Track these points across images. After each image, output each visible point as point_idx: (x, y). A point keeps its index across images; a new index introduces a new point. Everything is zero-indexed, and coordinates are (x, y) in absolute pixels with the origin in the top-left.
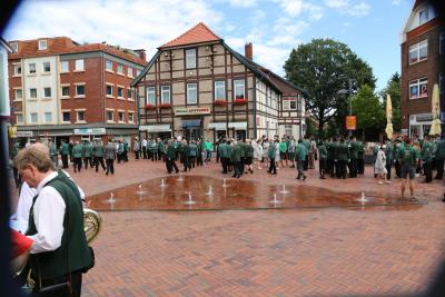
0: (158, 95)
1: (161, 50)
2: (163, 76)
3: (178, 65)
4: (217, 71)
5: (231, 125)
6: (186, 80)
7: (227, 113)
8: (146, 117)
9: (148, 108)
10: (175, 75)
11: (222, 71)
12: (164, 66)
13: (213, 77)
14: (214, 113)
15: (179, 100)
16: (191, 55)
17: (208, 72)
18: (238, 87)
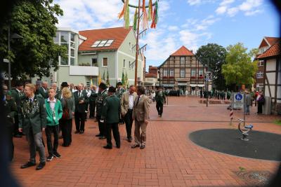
0: (168, 73)
1: (171, 56)
2: (171, 66)
3: (177, 62)
4: (193, 66)
5: (199, 85)
6: (180, 68)
7: (196, 81)
8: (163, 80)
9: (164, 78)
10: (176, 66)
11: (195, 66)
12: (171, 62)
13: (191, 68)
14: (191, 81)
15: (177, 75)
16: (183, 59)
17: (189, 66)
18: (201, 72)
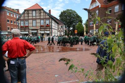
0: (24, 23)
1: (25, 10)
2: (26, 18)
3: (30, 15)
5: (45, 32)
6: (33, 19)
7: (44, 29)
8: (21, 29)
9: (21, 27)
10: (29, 18)
11: (43, 17)
12: (26, 15)
13: (40, 19)
14: (41, 29)
16: (34, 12)
17: (39, 17)
18: (47, 22)
